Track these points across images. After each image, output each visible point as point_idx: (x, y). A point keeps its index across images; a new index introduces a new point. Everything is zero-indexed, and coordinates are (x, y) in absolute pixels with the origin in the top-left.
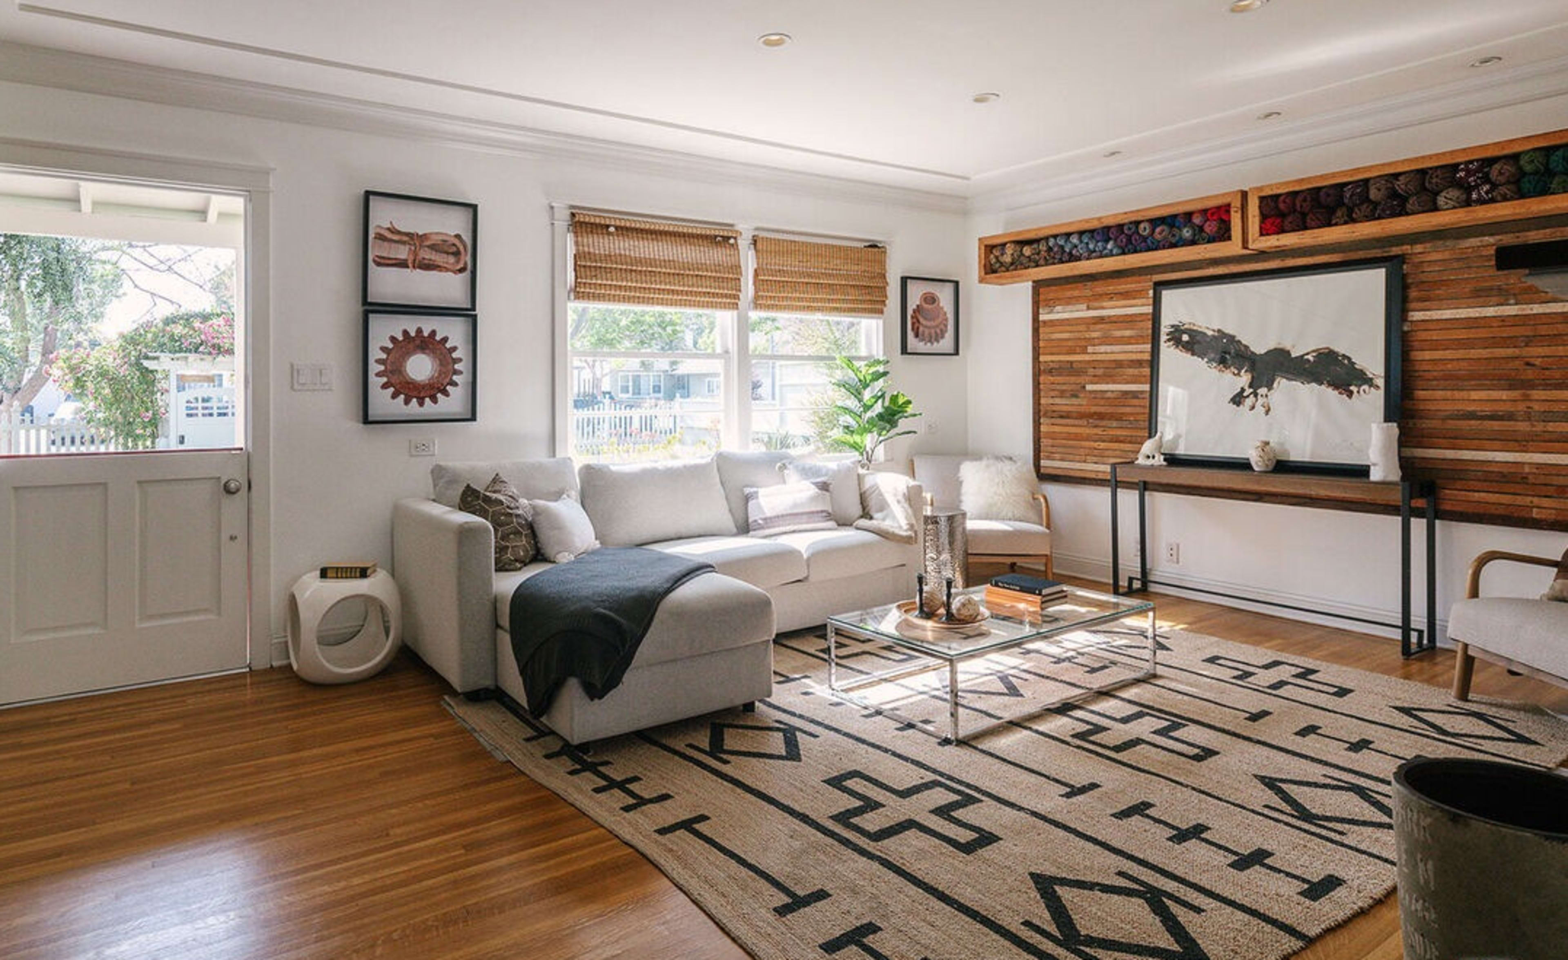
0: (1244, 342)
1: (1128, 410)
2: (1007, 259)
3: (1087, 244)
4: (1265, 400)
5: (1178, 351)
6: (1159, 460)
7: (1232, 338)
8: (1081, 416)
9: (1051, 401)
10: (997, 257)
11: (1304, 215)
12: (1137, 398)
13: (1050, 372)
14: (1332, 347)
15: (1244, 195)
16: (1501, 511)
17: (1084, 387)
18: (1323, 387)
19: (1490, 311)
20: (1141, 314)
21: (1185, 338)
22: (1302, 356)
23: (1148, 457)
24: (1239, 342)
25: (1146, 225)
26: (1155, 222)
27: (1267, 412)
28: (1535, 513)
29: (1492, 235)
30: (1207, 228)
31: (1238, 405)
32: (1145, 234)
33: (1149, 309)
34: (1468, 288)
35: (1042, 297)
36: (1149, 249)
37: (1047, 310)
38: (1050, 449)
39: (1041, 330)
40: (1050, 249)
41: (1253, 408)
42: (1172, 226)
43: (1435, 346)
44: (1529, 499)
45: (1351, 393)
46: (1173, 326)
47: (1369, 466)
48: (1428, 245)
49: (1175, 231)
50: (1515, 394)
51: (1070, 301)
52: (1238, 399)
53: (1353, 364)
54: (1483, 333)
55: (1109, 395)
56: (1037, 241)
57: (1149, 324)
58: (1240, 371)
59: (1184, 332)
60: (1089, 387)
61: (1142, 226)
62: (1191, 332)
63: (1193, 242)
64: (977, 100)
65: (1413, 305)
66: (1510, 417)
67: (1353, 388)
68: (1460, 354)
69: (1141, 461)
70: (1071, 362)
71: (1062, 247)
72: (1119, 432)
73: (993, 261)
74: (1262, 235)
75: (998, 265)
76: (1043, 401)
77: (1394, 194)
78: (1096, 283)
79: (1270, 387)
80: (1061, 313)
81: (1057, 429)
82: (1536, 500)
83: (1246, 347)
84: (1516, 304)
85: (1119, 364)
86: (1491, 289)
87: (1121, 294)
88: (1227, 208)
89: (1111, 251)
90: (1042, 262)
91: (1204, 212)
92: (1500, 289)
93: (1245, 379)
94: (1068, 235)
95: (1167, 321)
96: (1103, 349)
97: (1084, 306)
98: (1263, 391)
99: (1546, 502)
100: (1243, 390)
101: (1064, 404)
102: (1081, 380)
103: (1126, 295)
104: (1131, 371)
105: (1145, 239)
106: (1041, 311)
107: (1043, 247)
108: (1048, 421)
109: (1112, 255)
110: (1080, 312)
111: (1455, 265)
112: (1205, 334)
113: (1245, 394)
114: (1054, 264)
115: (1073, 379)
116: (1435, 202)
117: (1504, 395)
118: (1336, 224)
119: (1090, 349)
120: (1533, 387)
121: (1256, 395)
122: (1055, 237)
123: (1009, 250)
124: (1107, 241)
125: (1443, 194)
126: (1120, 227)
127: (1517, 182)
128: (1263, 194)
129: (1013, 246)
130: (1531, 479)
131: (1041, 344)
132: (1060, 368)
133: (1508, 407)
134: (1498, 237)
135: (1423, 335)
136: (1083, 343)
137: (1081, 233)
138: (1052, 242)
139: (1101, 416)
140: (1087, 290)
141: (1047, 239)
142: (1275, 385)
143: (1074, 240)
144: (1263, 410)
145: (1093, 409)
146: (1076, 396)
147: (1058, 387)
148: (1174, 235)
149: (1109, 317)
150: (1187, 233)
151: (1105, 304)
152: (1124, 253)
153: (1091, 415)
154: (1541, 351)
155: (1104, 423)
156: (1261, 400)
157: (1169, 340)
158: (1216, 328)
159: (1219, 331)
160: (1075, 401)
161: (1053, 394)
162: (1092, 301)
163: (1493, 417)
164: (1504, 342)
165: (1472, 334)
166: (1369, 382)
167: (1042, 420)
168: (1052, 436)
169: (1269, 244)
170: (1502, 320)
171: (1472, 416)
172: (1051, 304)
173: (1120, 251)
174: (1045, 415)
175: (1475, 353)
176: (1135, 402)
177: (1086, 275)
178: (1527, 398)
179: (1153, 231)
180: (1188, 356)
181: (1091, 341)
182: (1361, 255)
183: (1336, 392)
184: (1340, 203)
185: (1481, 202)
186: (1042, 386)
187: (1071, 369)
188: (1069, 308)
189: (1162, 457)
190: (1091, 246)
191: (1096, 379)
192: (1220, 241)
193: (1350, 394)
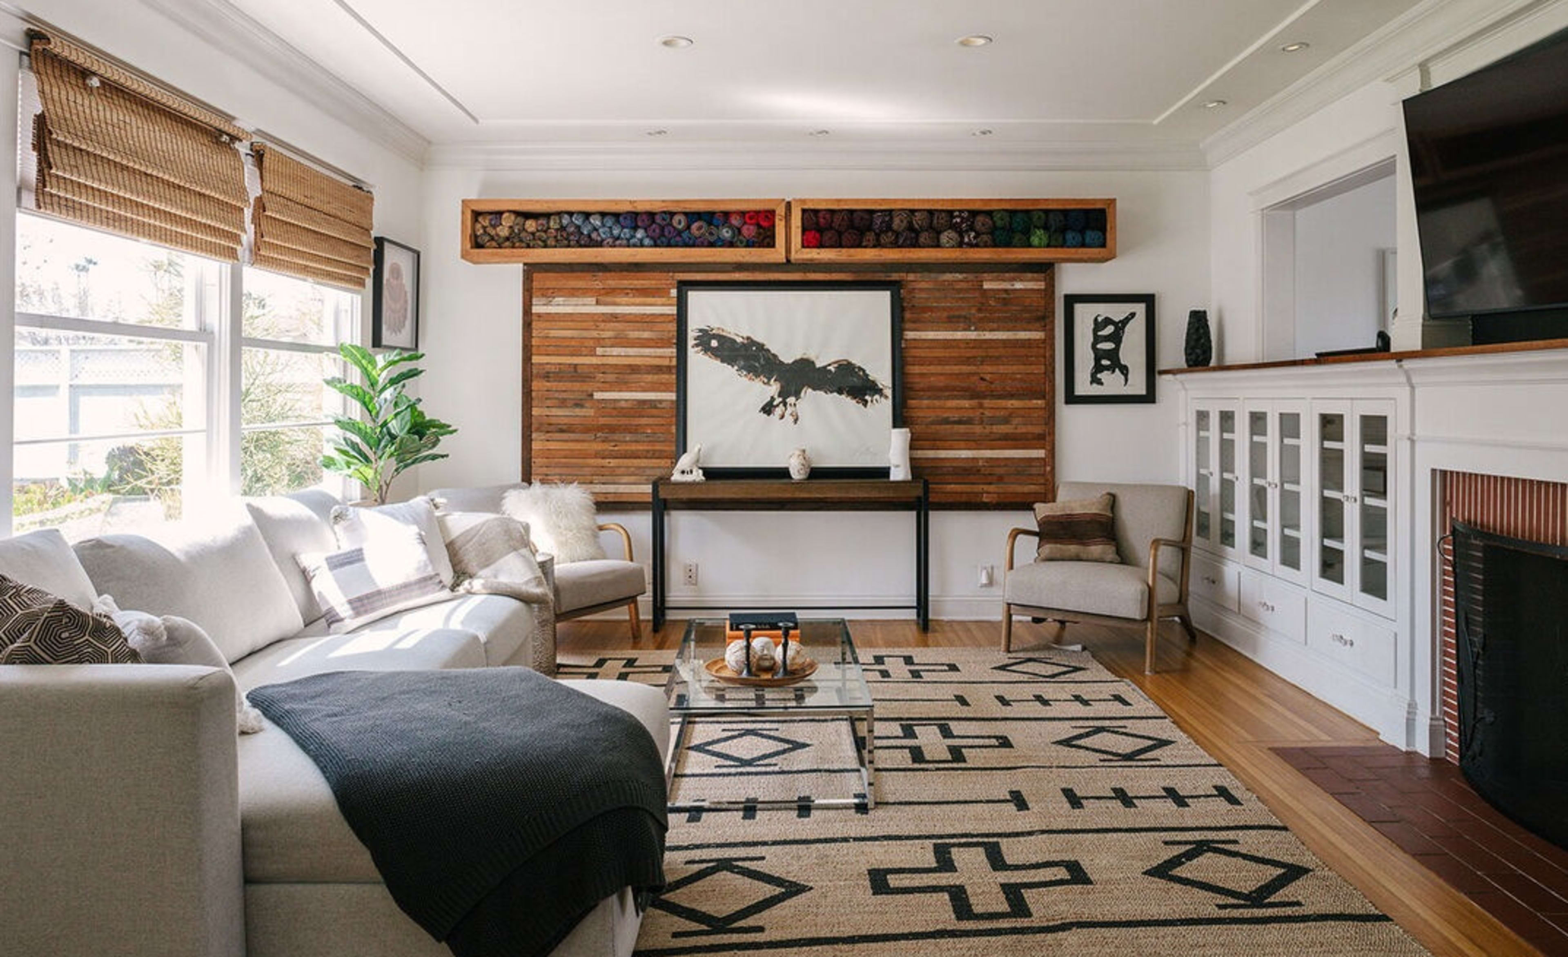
0: (773, 351)
1: (644, 421)
2: (503, 231)
3: (610, 228)
4: (793, 409)
5: (707, 358)
6: (698, 476)
7: (761, 347)
8: (587, 430)
9: (546, 412)
10: (484, 228)
11: (840, 234)
12: (656, 408)
13: (547, 376)
14: (850, 360)
15: (789, 204)
16: (964, 499)
17: (592, 395)
18: (843, 396)
19: (959, 335)
20: (662, 315)
21: (714, 343)
22: (825, 367)
23: (683, 472)
24: (768, 351)
25: (682, 218)
26: (693, 216)
27: (796, 421)
28: (986, 498)
29: (961, 272)
30: (745, 231)
31: (769, 414)
32: (680, 227)
33: (673, 310)
34: (945, 314)
35: (535, 284)
36: (686, 245)
37: (544, 300)
38: (545, 470)
39: (534, 325)
40: (563, 228)
41: (782, 417)
42: (710, 223)
43: (922, 361)
44: (981, 486)
45: (866, 401)
46: (701, 330)
47: (889, 468)
48: (919, 275)
49: (714, 230)
50: (974, 402)
51: (573, 292)
52: (768, 409)
53: (867, 375)
54: (955, 353)
55: (623, 404)
56: (547, 215)
57: (673, 327)
58: (769, 380)
59: (715, 336)
60: (598, 396)
61: (677, 218)
62: (719, 338)
63: (731, 244)
64: (666, 43)
65: (907, 325)
66: (969, 422)
67: (868, 398)
68: (939, 369)
69: (676, 477)
70: (576, 365)
71: (578, 227)
72: (634, 447)
73: (480, 232)
74: (803, 246)
75: (487, 238)
76: (535, 412)
77: (910, 228)
78: (608, 274)
79: (798, 397)
80: (560, 306)
81: (552, 446)
82: (986, 487)
83: (775, 356)
84: (975, 330)
85: (634, 369)
86: (959, 317)
87: (637, 289)
88: (770, 214)
89: (641, 240)
90: (551, 242)
91: (742, 214)
92: (965, 317)
93: (774, 388)
94: (587, 215)
95: (694, 325)
96: (616, 351)
97: (593, 300)
98: (791, 400)
99: (992, 488)
100: (773, 399)
101: (561, 414)
102: (587, 387)
103: (644, 292)
104: (650, 378)
105: (679, 233)
106: (535, 301)
107: (553, 224)
108: (543, 436)
109: (642, 246)
110: (587, 306)
111: (937, 294)
112: (734, 341)
113: (775, 403)
114: (568, 246)
115: (577, 386)
116: (938, 239)
117: (966, 403)
118: (866, 247)
119: (599, 351)
120: (985, 397)
121: (785, 404)
122: (571, 214)
123: (508, 221)
124: (635, 228)
125: (946, 233)
126: (651, 215)
127: (992, 233)
128: (806, 207)
129: (513, 217)
130: (983, 470)
131: (534, 342)
132: (560, 371)
133: (970, 414)
134: (965, 275)
135: (914, 352)
136: (591, 343)
137: (603, 214)
138: (566, 220)
139: (612, 429)
140: (598, 282)
141: (559, 214)
142: (802, 394)
143: (596, 221)
144: (791, 419)
145: (602, 421)
146: (581, 406)
147: (557, 395)
148: (711, 234)
149: (624, 315)
150: (726, 233)
151: (618, 300)
152: (656, 245)
153: (601, 428)
154: (989, 369)
155: (616, 436)
156: (790, 409)
157: (697, 345)
158: (745, 336)
159: (748, 338)
160: (578, 411)
161: (549, 403)
162: (603, 295)
163: (960, 422)
164: (968, 361)
165: (946, 353)
166: (880, 392)
167: (534, 436)
168: (548, 454)
169: (809, 256)
170: (967, 342)
171: (946, 421)
172: (549, 294)
173: (652, 243)
174: (538, 430)
175: (948, 369)
176: (654, 412)
177: (596, 264)
178: (981, 406)
179: (688, 227)
180: (717, 363)
181: (600, 342)
182: (868, 277)
183: (854, 401)
184: (869, 228)
185: (971, 245)
186: (534, 394)
187: (576, 374)
188: (574, 300)
189: (701, 472)
190: (616, 232)
191: (607, 385)
192: (759, 247)
193: (865, 403)
